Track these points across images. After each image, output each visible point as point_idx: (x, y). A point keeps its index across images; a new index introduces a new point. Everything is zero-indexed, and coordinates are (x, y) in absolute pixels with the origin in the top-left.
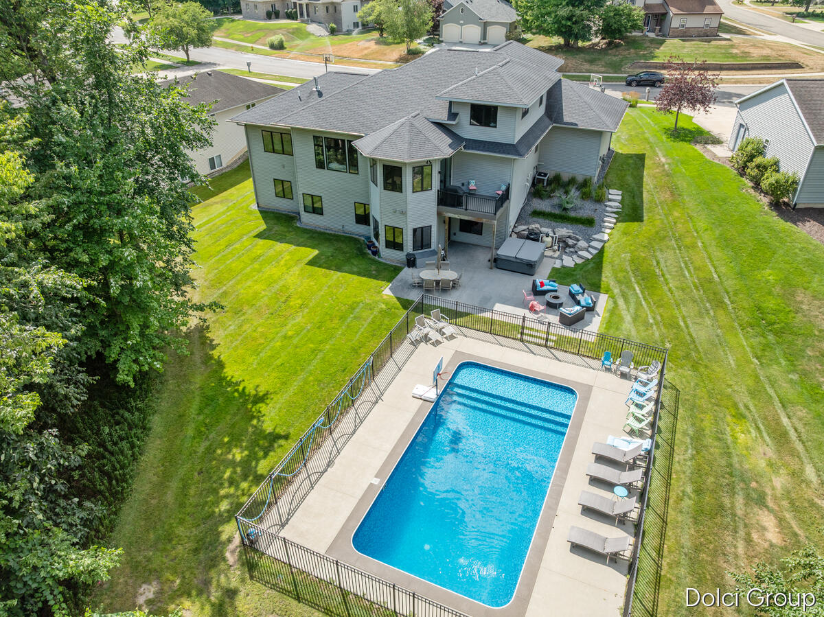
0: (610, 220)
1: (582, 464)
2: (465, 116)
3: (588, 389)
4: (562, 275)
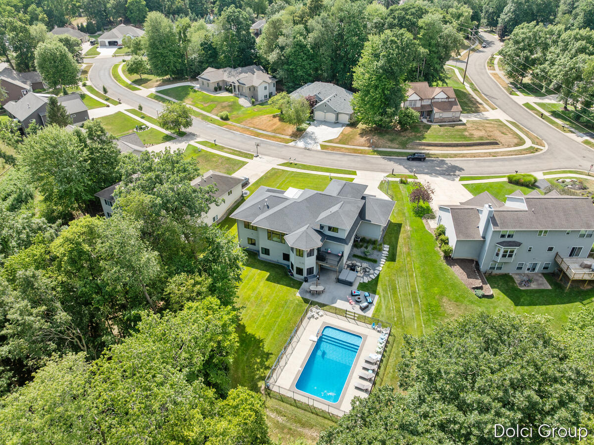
0: (383, 261)
2: (326, 229)
3: (366, 336)
4: (363, 286)
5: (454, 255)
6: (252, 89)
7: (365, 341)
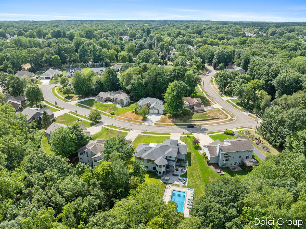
0: (187, 166)
1: (187, 200)
2: (168, 157)
3: (187, 192)
4: (182, 176)
5: (210, 162)
6: (121, 101)
7: (187, 193)
